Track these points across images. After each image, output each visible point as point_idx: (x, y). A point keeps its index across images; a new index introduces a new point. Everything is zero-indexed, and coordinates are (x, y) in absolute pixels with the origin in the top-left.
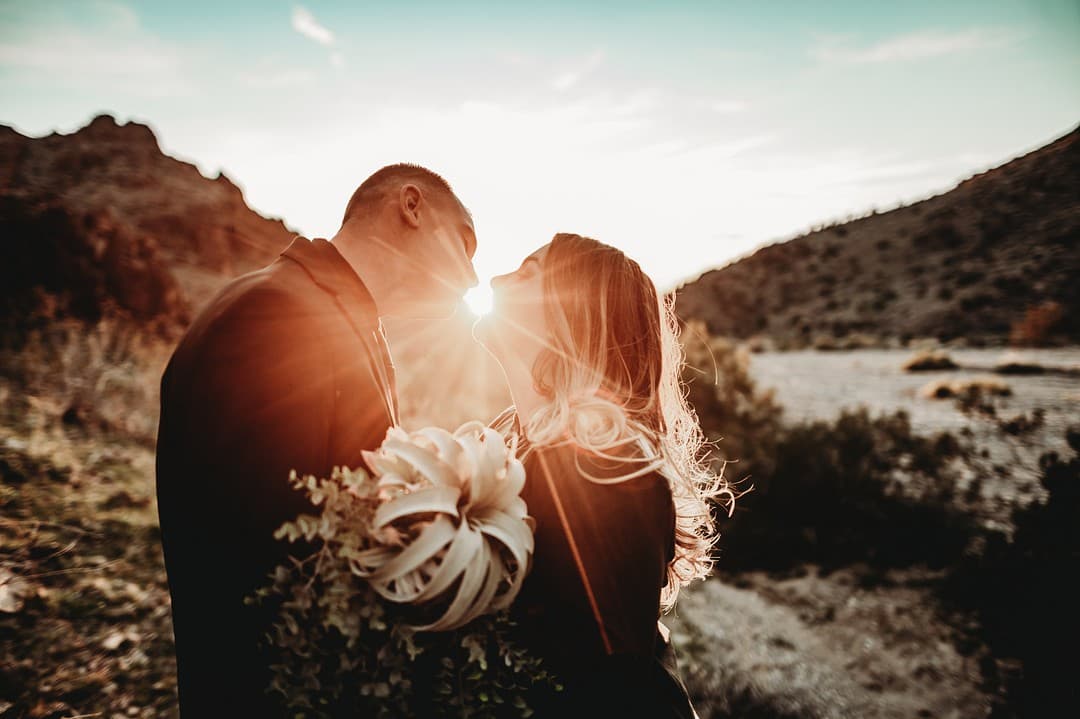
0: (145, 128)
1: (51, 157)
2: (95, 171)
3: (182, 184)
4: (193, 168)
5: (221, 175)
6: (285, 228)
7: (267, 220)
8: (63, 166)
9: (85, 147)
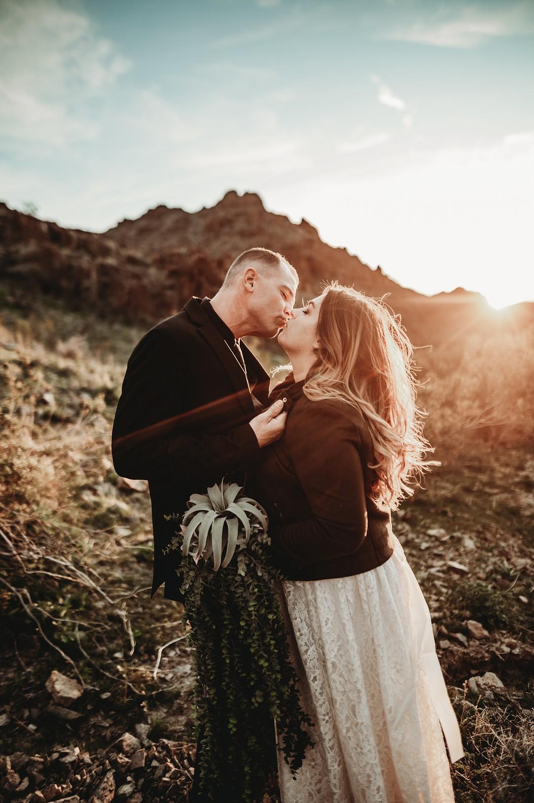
0: (255, 195)
1: (202, 223)
2: (227, 229)
3: (279, 231)
4: (285, 218)
5: (303, 220)
6: (347, 253)
7: (335, 249)
8: (209, 228)
9: (221, 214)
